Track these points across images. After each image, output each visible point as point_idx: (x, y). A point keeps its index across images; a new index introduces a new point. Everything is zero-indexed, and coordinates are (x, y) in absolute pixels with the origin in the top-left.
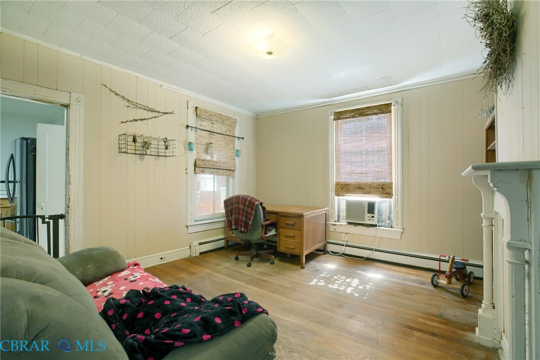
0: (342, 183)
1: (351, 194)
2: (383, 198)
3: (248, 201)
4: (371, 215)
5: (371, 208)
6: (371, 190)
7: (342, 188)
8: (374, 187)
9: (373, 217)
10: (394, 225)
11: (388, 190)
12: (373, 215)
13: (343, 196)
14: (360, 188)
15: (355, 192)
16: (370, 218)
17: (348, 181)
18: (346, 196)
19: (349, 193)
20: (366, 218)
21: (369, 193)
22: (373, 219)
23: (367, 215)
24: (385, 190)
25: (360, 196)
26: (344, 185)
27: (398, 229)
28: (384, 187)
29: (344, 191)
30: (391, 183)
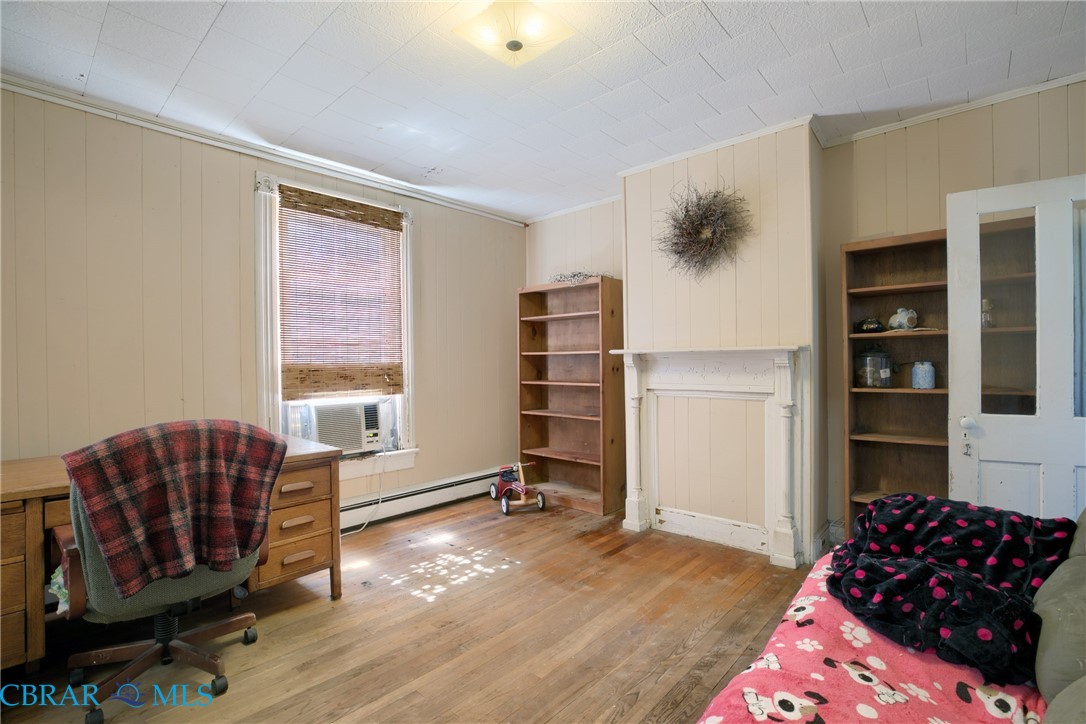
0: (301, 368)
1: (325, 393)
2: (389, 394)
3: (243, 442)
4: (371, 432)
5: (371, 416)
6: (369, 380)
7: (303, 380)
8: (373, 374)
9: (375, 435)
10: (401, 443)
11: (396, 378)
12: (375, 431)
13: (305, 398)
14: (347, 378)
15: (334, 387)
16: (371, 439)
17: (317, 362)
18: (315, 397)
19: (322, 390)
20: (365, 440)
21: (364, 386)
22: (376, 438)
23: (366, 433)
24: (391, 378)
25: (346, 395)
26: (306, 371)
27: (408, 449)
28: (391, 372)
29: (307, 387)
30: (400, 366)
